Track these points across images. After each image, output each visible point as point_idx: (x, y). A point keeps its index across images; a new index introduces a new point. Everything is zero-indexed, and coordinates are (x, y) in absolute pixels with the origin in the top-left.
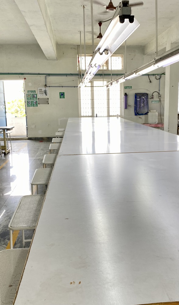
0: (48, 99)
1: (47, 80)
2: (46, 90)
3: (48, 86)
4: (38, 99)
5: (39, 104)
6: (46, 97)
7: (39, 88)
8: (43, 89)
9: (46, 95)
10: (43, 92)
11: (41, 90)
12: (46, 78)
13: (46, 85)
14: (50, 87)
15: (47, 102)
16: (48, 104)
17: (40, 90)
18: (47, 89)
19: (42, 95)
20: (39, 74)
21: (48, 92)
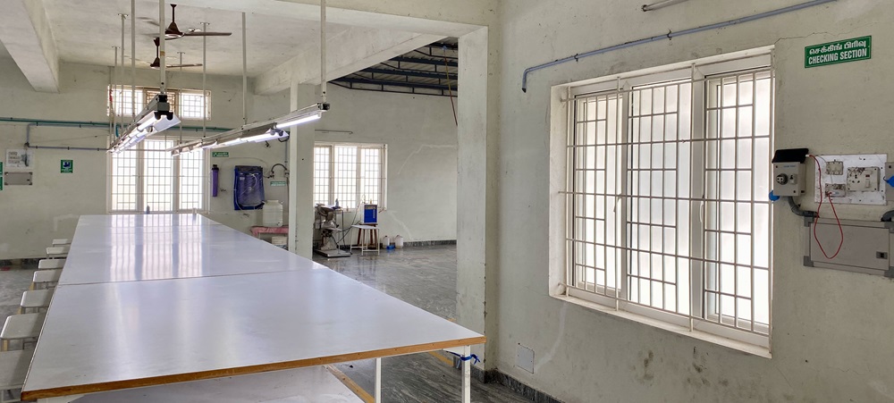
0: (31, 173)
1: (31, 134)
2: (26, 155)
3: (33, 147)
4: (6, 173)
5: (6, 184)
6: (28, 169)
7: (8, 151)
8: (21, 152)
9: (27, 165)
10: (19, 158)
11: (16, 153)
12: (28, 129)
13: (27, 144)
14: (37, 147)
15: (27, 180)
16: (31, 184)
17: (12, 153)
18: (30, 152)
19: (16, 165)
20: (12, 120)
21: (32, 159)
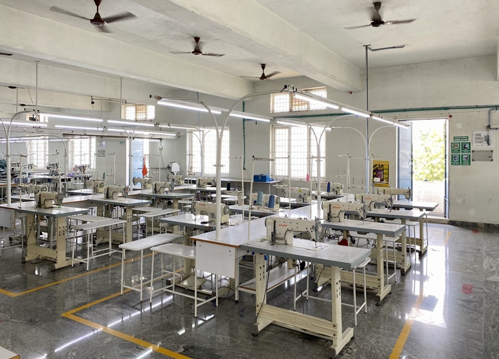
0: (492, 151)
1: (492, 117)
2: (488, 136)
3: (493, 129)
4: (473, 151)
5: (473, 160)
6: (489, 148)
7: (474, 133)
8: (484, 133)
9: (489, 144)
10: (482, 138)
11: (480, 135)
12: (489, 114)
13: (489, 127)
14: (496, 129)
15: (489, 156)
16: (492, 160)
17: (477, 135)
18: (491, 133)
19: (480, 144)
20: (477, 107)
21: (492, 139)
